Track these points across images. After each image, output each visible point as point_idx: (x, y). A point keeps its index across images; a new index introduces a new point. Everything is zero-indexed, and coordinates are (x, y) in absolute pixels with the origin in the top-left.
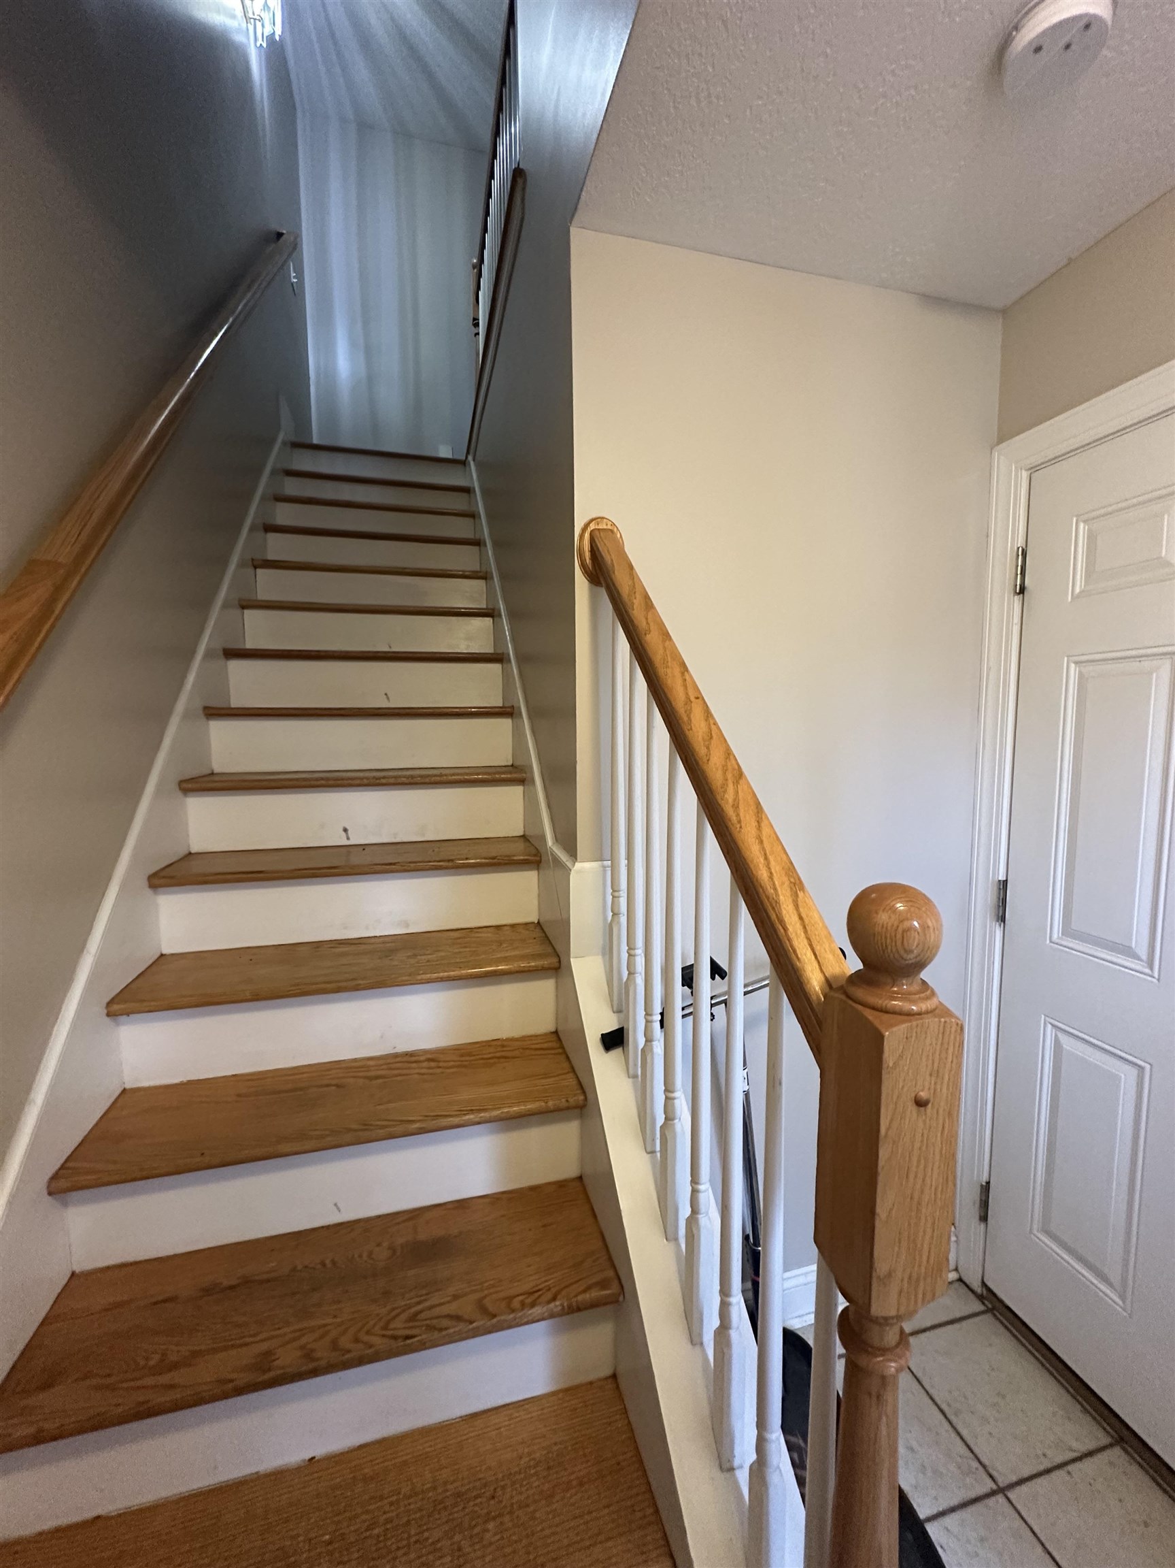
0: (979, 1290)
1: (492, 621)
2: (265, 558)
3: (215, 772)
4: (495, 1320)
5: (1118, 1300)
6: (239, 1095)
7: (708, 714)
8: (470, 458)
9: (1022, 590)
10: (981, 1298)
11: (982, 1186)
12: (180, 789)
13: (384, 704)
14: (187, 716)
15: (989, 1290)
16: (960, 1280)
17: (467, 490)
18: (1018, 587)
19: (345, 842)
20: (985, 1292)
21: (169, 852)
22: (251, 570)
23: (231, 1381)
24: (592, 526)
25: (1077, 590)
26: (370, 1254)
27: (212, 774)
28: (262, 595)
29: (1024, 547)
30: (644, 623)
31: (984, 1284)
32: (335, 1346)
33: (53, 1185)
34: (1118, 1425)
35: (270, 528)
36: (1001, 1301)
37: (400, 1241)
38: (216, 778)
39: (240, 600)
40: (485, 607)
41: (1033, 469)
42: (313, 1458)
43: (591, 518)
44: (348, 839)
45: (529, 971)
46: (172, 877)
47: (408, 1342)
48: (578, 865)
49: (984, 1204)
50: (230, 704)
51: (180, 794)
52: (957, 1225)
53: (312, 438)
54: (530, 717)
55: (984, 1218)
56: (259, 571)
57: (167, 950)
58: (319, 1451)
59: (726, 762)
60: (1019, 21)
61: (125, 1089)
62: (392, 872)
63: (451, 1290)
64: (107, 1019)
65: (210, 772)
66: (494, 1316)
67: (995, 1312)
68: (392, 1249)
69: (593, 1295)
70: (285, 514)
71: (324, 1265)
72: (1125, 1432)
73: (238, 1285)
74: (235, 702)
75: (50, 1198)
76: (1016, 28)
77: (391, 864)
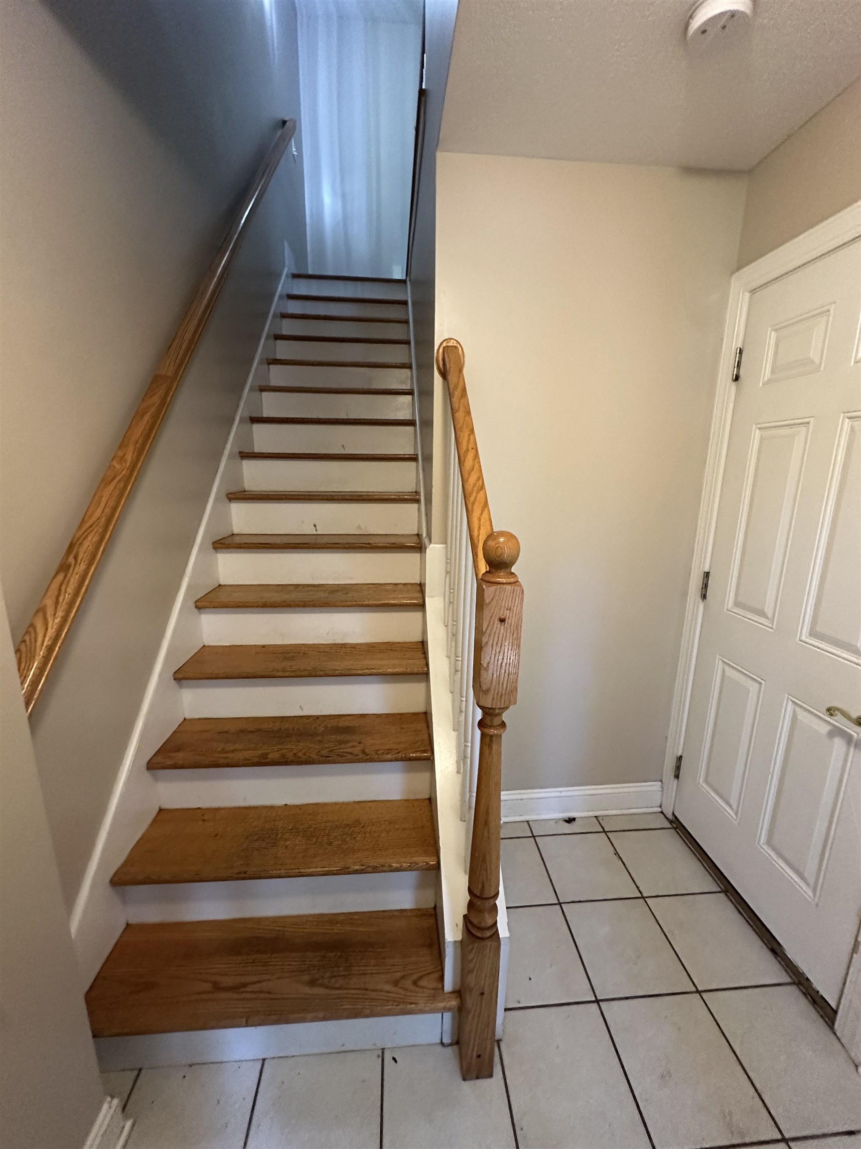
0: (670, 816)
1: (411, 398)
2: (274, 358)
3: (246, 490)
4: (368, 757)
5: (733, 815)
6: (256, 653)
7: (476, 456)
8: (408, 279)
9: (737, 378)
10: (671, 822)
11: (677, 757)
12: (228, 498)
13: (342, 451)
14: (231, 456)
15: (676, 817)
16: (662, 812)
17: (405, 303)
18: (734, 376)
19: (315, 533)
20: (674, 819)
21: (224, 533)
22: (266, 366)
23: (251, 760)
24: (444, 345)
25: (766, 379)
26: (315, 728)
27: (245, 491)
28: (274, 382)
29: (741, 348)
30: (457, 405)
31: (673, 814)
32: (295, 754)
33: (176, 675)
34: (725, 882)
35: (278, 337)
36: (681, 823)
37: (329, 725)
38: (247, 493)
39: (259, 386)
40: (410, 388)
41: (753, 291)
42: (286, 805)
43: (444, 339)
44: (316, 531)
45: (406, 605)
46: (224, 544)
47: (328, 758)
48: (431, 545)
49: (678, 768)
50: (254, 450)
51: (227, 500)
52: (663, 781)
53: (308, 269)
54: (423, 461)
55: (677, 776)
56: (271, 366)
57: (223, 582)
58: (290, 802)
59: (476, 482)
60: (692, 14)
61: (204, 646)
62: (337, 548)
63: (351, 744)
64: (196, 610)
65: (243, 490)
66: (368, 755)
67: (677, 830)
68: (326, 727)
69: (418, 755)
70: (288, 327)
71: (293, 729)
72: (730, 887)
73: (255, 731)
74: (257, 449)
75: (174, 681)
76: (691, 17)
77: (336, 544)
